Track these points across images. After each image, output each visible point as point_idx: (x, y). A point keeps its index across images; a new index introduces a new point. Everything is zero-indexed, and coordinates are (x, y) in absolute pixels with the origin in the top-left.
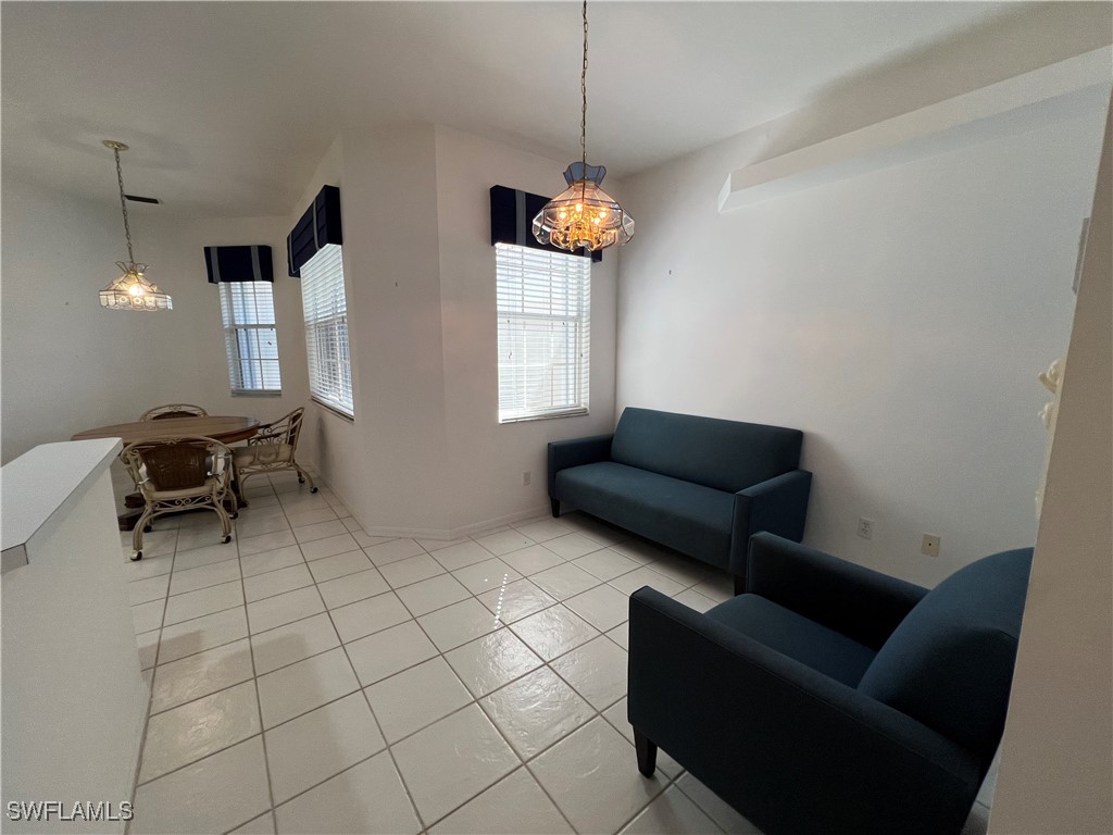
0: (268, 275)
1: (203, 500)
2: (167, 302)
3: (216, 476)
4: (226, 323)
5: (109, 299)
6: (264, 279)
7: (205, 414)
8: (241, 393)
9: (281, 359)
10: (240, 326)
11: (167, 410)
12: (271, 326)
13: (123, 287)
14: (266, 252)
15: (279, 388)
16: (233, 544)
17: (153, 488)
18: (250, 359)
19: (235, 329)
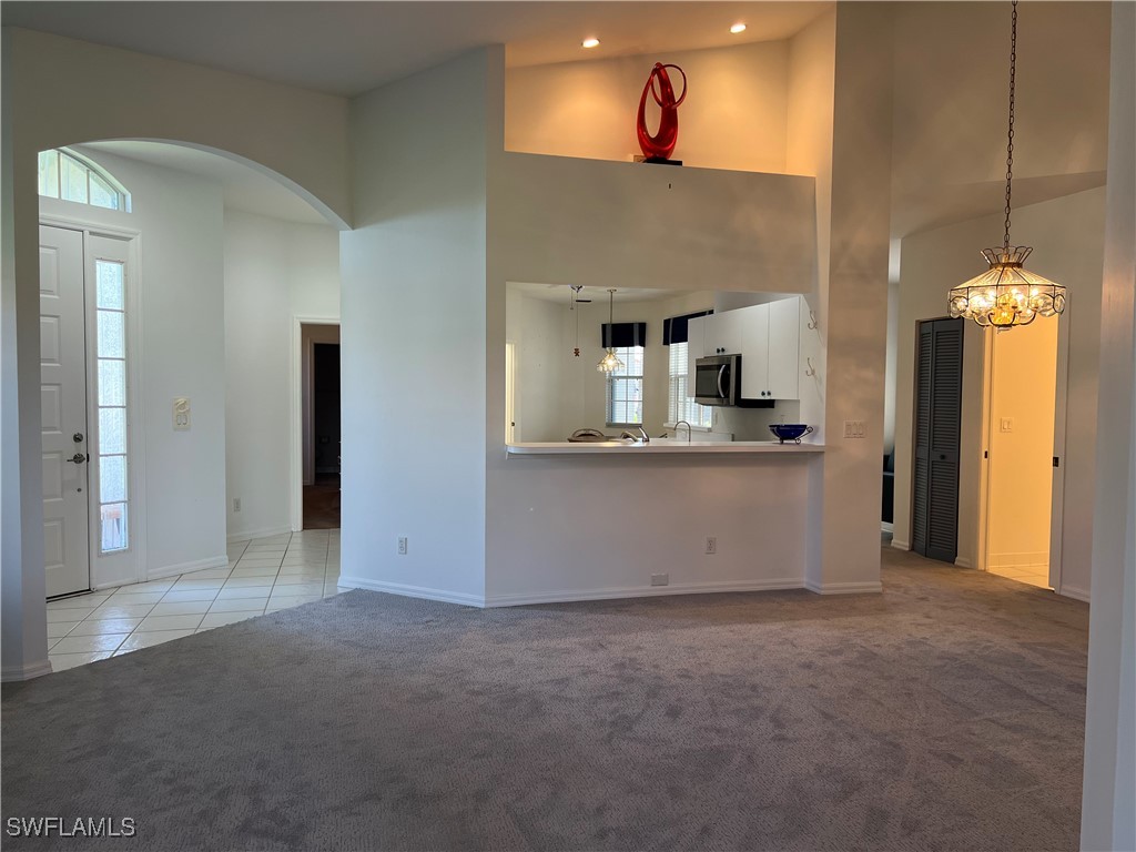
0: (642, 342)
6: (639, 345)
8: (611, 425)
9: (643, 402)
10: (615, 377)
12: (640, 378)
13: (607, 362)
19: (612, 380)
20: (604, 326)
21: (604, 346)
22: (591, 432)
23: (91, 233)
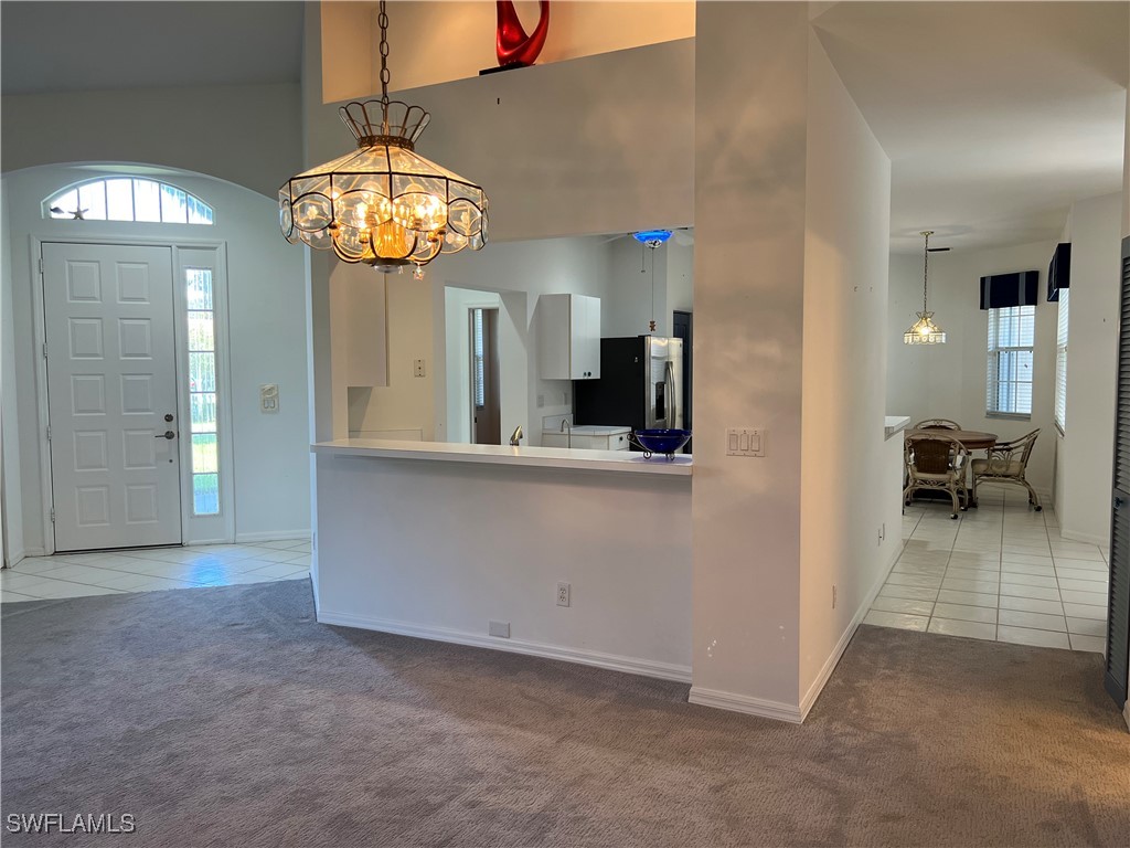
0: (1032, 299)
1: (944, 485)
2: (943, 338)
3: (954, 468)
4: (991, 347)
5: (908, 339)
6: (1027, 304)
7: (959, 429)
8: (994, 415)
9: (1035, 382)
10: (1002, 349)
11: (932, 423)
12: (1030, 349)
13: (918, 329)
14: (1033, 277)
15: (1029, 411)
16: (958, 521)
17: (915, 469)
18: (1009, 381)
19: (997, 353)
20: (983, 280)
21: (982, 307)
22: (944, 424)
23: (179, 247)
